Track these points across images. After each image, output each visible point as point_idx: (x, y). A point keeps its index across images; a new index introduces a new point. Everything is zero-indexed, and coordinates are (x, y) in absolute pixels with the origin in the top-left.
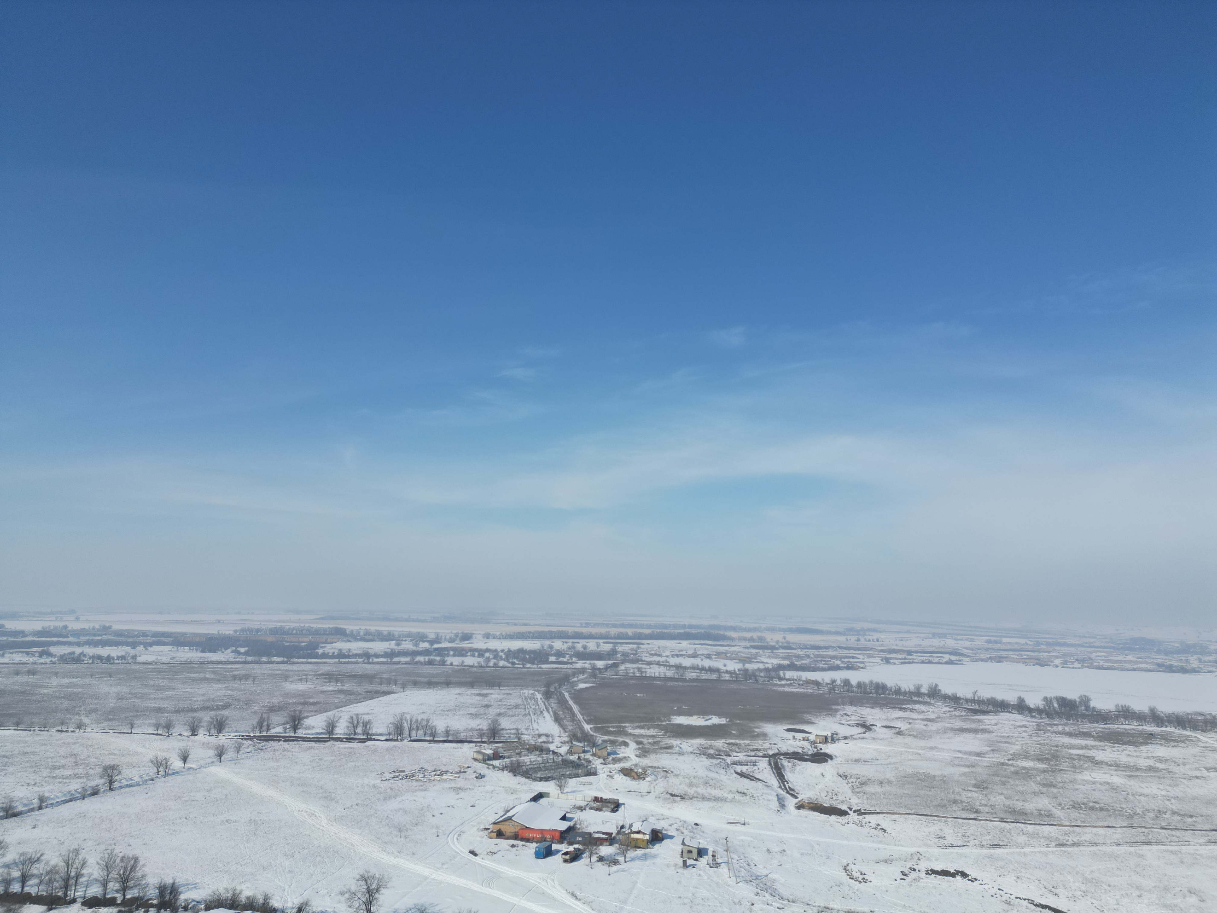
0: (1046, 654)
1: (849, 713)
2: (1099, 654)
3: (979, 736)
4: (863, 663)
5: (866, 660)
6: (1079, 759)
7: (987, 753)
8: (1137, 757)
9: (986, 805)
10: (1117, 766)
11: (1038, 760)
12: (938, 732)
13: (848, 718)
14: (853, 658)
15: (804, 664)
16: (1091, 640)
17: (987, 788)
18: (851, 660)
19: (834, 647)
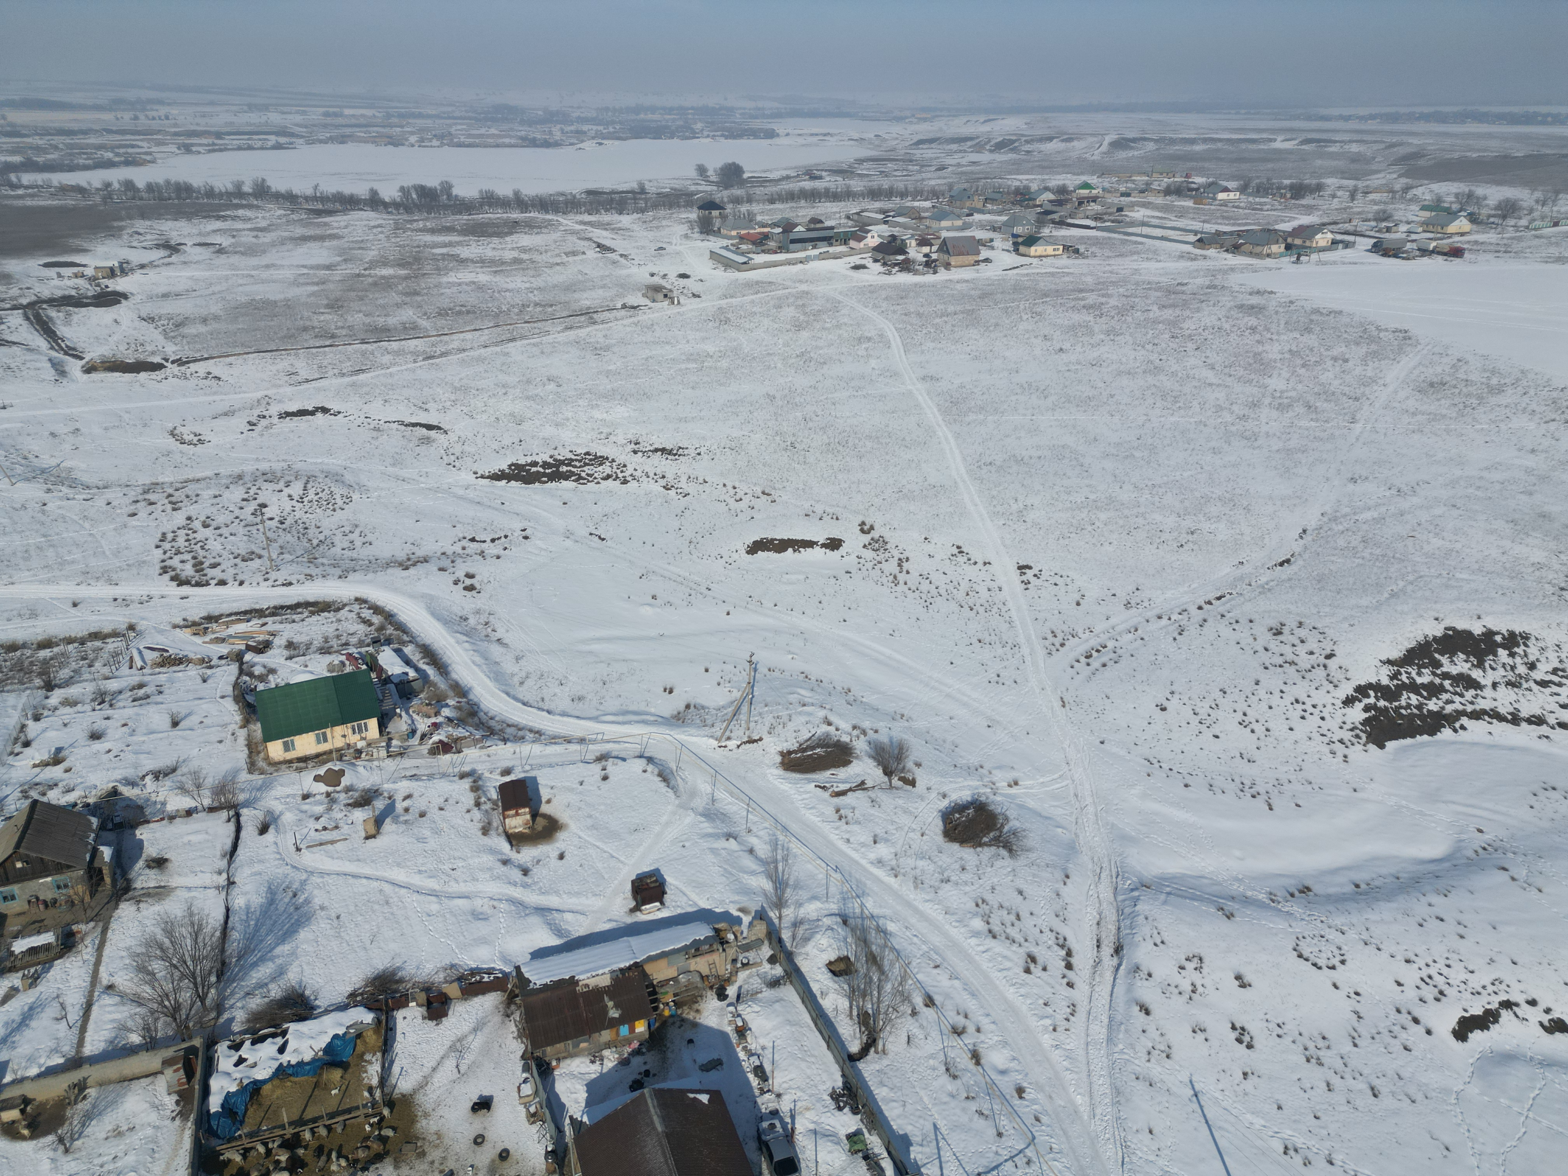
0: (399, 129)
1: (142, 231)
2: (459, 127)
3: (327, 244)
4: (150, 154)
5: (154, 149)
6: (443, 260)
7: (338, 264)
8: (502, 249)
9: (342, 328)
10: (482, 262)
11: (399, 265)
12: (273, 244)
13: (142, 238)
14: (133, 146)
15: (49, 160)
16: (450, 109)
17: (342, 306)
18: (130, 150)
19: (97, 131)
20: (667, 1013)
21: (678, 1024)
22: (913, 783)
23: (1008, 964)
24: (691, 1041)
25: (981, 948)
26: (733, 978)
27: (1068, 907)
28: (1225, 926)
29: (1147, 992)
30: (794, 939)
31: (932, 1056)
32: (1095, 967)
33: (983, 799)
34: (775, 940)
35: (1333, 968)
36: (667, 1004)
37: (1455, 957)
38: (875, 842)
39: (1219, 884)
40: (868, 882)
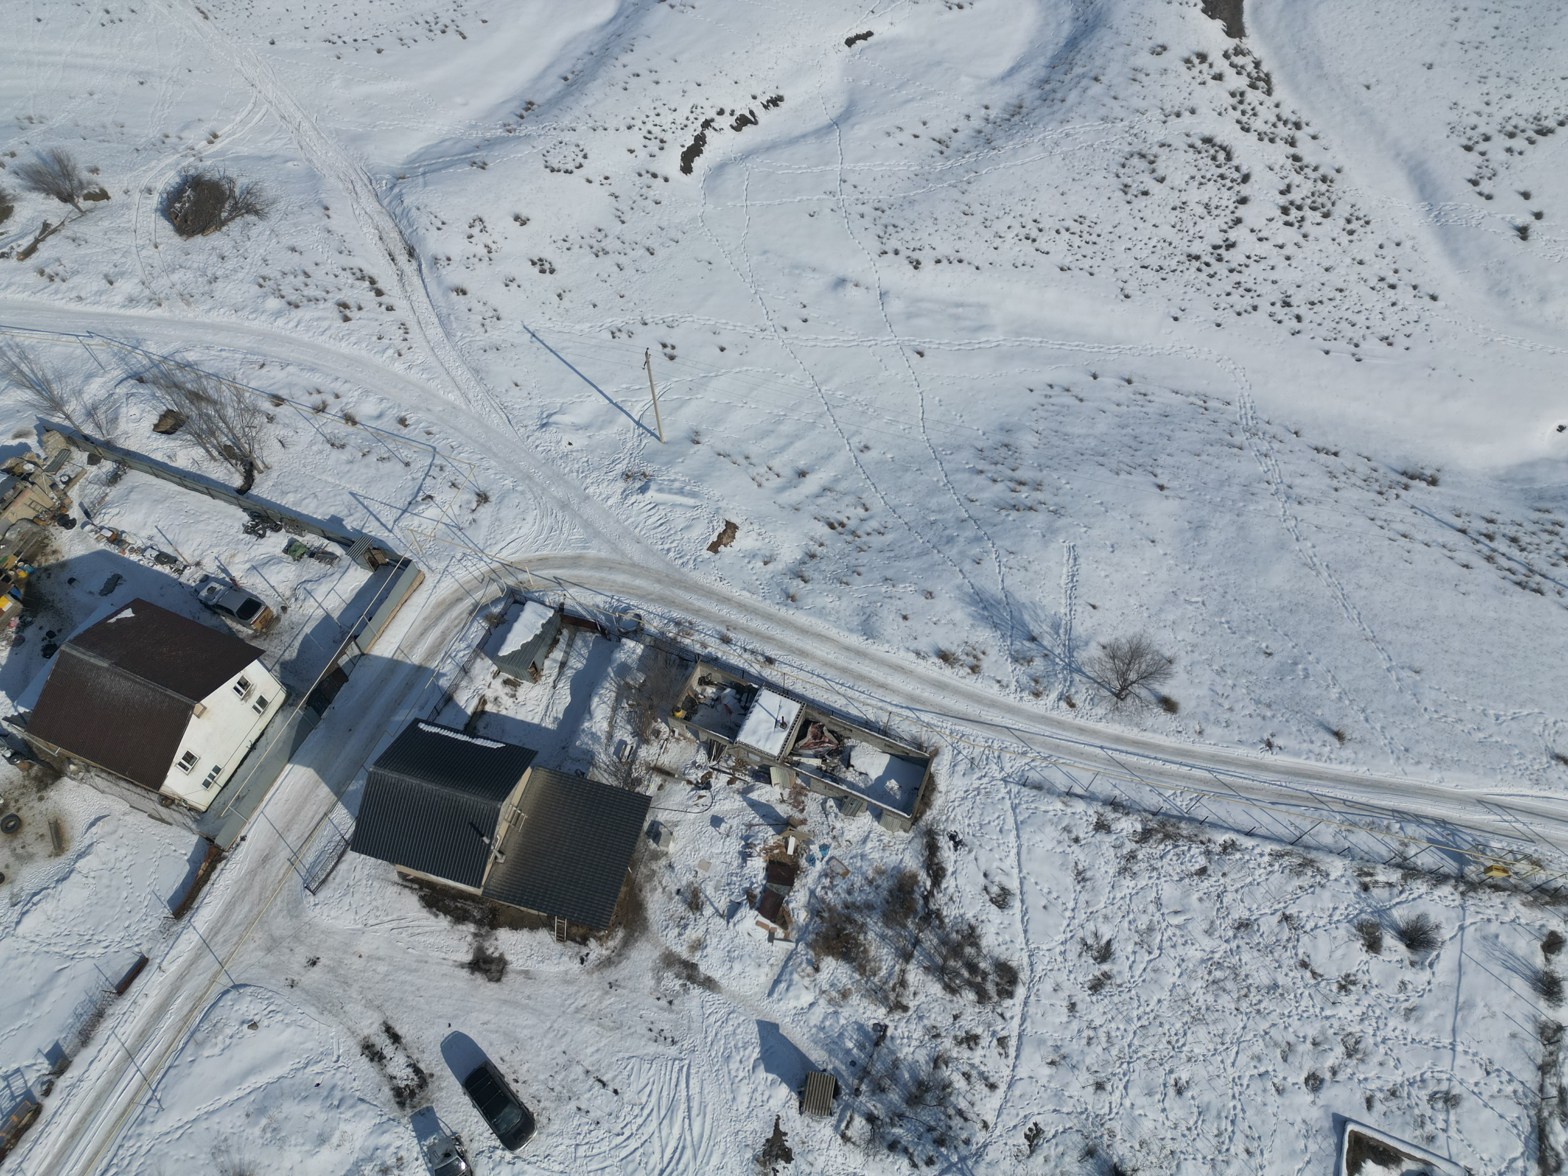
20: (23, 575)
21: (44, 576)
22: (103, 195)
23: (325, 324)
24: (71, 581)
25: (292, 324)
26: (66, 501)
27: (346, 238)
28: (483, 178)
29: (454, 275)
30: (100, 428)
31: (312, 444)
32: (401, 280)
33: (192, 172)
34: (80, 442)
35: (580, 166)
36: (16, 567)
37: (659, 104)
38: (111, 283)
39: (458, 140)
40: (135, 328)
